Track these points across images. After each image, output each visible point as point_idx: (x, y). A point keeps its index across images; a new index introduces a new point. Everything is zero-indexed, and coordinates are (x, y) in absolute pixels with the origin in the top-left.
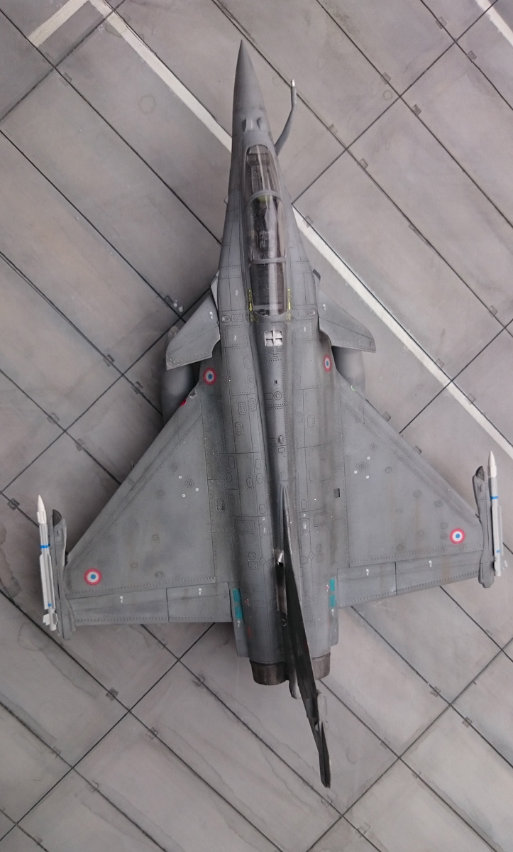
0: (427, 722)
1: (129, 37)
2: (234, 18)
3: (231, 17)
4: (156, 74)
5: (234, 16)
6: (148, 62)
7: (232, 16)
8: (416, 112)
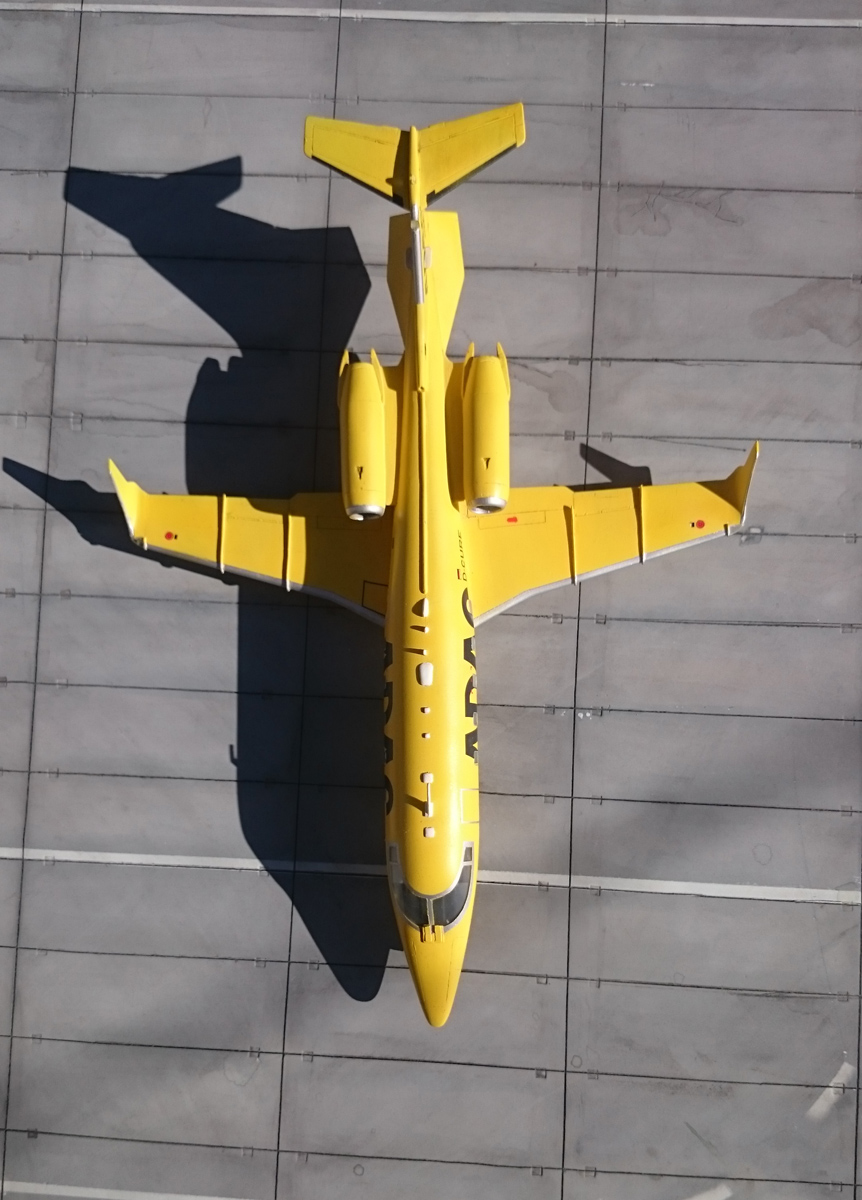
0: (48, 561)
1: (829, 895)
2: (763, 995)
3: (766, 994)
4: (780, 885)
5: (765, 998)
6: (795, 889)
7: (767, 996)
8: (541, 1073)
